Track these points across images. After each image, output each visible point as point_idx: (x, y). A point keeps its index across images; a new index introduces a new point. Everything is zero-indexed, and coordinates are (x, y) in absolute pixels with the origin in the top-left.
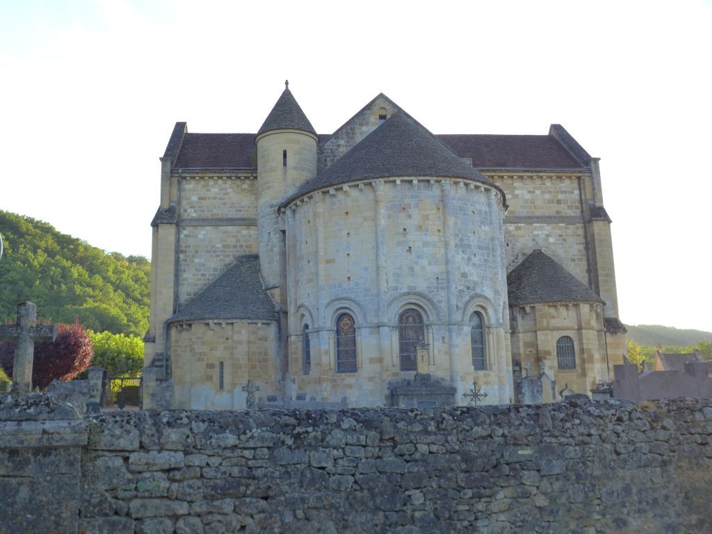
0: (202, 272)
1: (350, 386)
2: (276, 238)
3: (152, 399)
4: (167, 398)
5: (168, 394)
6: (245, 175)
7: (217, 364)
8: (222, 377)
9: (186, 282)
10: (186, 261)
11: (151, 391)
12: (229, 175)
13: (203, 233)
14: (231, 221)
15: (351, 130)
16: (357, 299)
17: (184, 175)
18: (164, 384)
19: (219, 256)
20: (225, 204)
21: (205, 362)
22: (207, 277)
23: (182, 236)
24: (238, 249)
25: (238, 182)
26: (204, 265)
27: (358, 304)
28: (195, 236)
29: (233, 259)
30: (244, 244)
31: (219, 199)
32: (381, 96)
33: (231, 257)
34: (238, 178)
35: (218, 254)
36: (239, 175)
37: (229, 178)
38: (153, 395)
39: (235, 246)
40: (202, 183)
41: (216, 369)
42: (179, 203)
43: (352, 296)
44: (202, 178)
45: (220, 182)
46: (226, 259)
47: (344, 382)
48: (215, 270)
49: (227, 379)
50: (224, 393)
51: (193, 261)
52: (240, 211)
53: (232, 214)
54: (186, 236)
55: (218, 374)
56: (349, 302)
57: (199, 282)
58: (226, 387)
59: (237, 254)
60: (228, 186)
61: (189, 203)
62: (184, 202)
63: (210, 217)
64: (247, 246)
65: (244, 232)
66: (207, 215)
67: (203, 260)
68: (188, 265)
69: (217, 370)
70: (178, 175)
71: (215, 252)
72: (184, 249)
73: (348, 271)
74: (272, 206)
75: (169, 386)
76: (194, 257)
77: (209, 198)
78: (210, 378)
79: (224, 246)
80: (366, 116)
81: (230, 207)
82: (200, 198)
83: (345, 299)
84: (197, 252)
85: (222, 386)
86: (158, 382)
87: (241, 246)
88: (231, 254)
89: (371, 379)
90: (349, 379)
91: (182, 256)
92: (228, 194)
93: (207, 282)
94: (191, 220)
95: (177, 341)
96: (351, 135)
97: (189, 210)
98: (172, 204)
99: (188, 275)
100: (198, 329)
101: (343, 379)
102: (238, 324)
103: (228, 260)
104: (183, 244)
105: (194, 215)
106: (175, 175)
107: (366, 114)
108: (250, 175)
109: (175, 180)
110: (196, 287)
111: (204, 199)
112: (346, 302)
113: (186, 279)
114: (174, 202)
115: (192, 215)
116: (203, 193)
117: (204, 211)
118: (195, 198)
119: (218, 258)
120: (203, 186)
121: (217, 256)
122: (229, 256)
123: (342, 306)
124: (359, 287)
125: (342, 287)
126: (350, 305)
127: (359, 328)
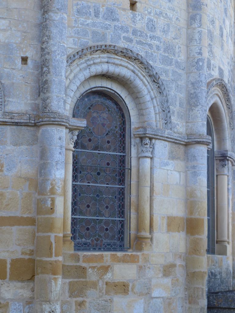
1: (124, 288)
16: (152, 63)
27: (154, 79)
123: (112, 69)
124: (155, 34)
125: (118, 20)
126: (134, 72)
127: (151, 139)
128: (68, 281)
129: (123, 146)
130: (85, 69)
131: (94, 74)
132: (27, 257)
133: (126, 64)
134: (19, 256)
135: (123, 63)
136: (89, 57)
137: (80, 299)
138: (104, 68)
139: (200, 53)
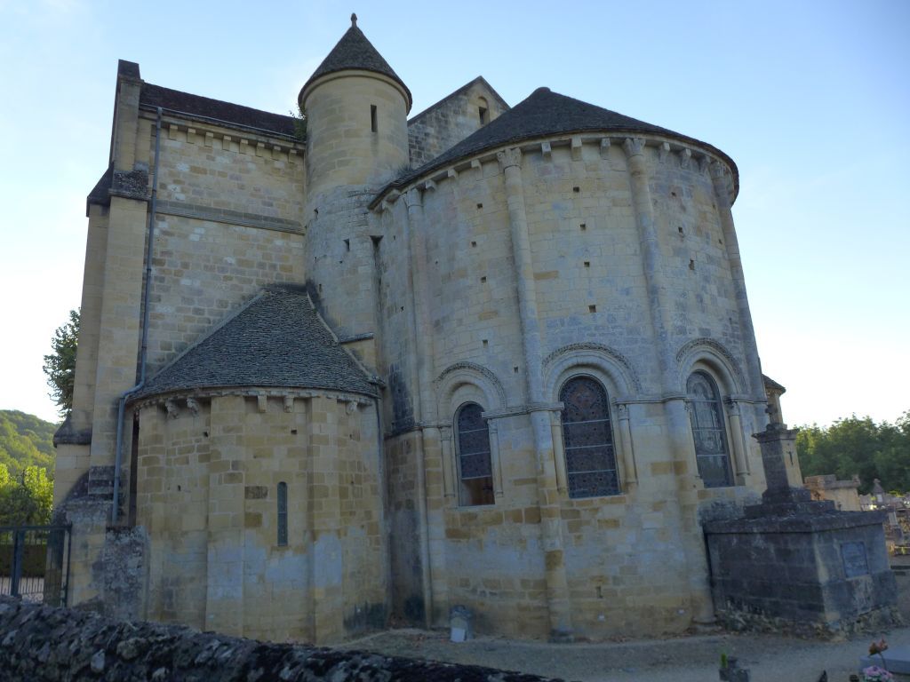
0: (197, 306)
1: (615, 523)
2: (362, 250)
3: (95, 577)
4: (131, 572)
5: (132, 561)
6: (283, 144)
7: (272, 488)
8: (283, 517)
9: (160, 322)
10: (162, 280)
11: (93, 557)
12: (253, 137)
13: (198, 232)
14: (255, 221)
15: (443, 116)
16: (615, 347)
17: (167, 119)
18: (126, 540)
19: (231, 279)
20: (242, 187)
21: (243, 485)
22: (206, 315)
23: (156, 232)
24: (267, 270)
25: (267, 155)
26: (200, 292)
27: (619, 358)
28: (185, 236)
29: (257, 288)
30: (278, 263)
31: (232, 177)
32: (480, 80)
33: (254, 284)
34: (269, 148)
35: (228, 274)
36: (273, 141)
37: (253, 144)
38: (99, 567)
39: (261, 265)
40: (200, 142)
41: (268, 499)
42: (154, 167)
43: (605, 342)
44: (201, 134)
45: (234, 148)
46: (246, 287)
47: (599, 515)
48: (222, 304)
49: (296, 521)
50: (289, 554)
51: (177, 282)
52: (271, 205)
53: (256, 207)
54: (165, 233)
55: (275, 511)
56: (598, 353)
57: (189, 325)
58: (294, 538)
59: (267, 280)
60: (248, 158)
61: (171, 174)
62: (162, 171)
63: (212, 206)
64: (284, 268)
65: (279, 242)
66: (206, 201)
67: (197, 284)
68: (167, 290)
69: (272, 500)
70: (155, 117)
71: (223, 270)
72: (158, 257)
73: (590, 294)
74: (352, 194)
75: (138, 544)
76: (178, 274)
77: (212, 172)
78: (254, 520)
79: (240, 262)
80: (462, 103)
81: (252, 195)
82: (194, 169)
83: (589, 347)
84: (186, 266)
85: (283, 538)
86: (111, 535)
87: (273, 267)
88: (254, 278)
89: (657, 506)
90: (608, 507)
91: (154, 271)
92: (248, 171)
93: (206, 325)
94: (176, 204)
95: (157, 439)
96: (443, 124)
97: (171, 187)
98: (140, 167)
99: (164, 308)
100: (228, 409)
101: (597, 510)
102: (320, 400)
103: (247, 289)
104: (157, 248)
105: (182, 197)
106: (147, 115)
107: (461, 99)
108: (291, 145)
109: (147, 125)
110: (183, 334)
111: (204, 172)
112: (591, 352)
113: (161, 316)
114: (144, 164)
115: (177, 195)
116: (201, 161)
117: (200, 193)
118: (183, 167)
119: (230, 283)
120: (200, 148)
121: (226, 278)
122: (250, 281)
123: (581, 360)
124: (617, 324)
125: (580, 323)
126: (600, 358)
127: (625, 405)
128: (566, 521)
129: (606, 414)
130: (559, 365)
131: (566, 367)
132: (534, 506)
133: (593, 353)
134: (529, 506)
135: (590, 353)
136: (560, 356)
137: (578, 534)
138: (575, 361)
139: (662, 328)
